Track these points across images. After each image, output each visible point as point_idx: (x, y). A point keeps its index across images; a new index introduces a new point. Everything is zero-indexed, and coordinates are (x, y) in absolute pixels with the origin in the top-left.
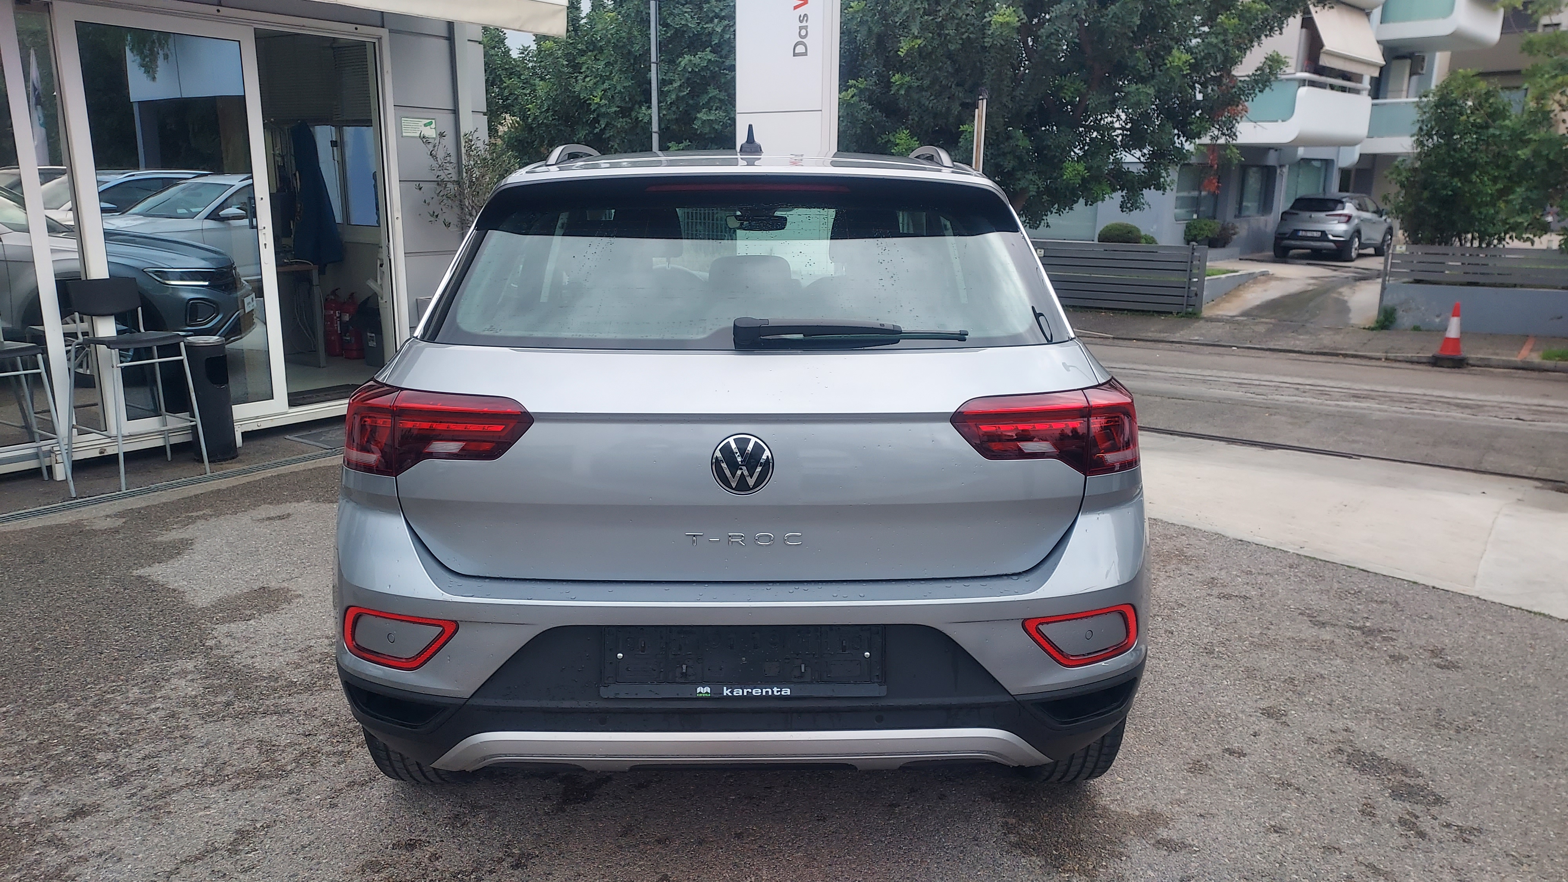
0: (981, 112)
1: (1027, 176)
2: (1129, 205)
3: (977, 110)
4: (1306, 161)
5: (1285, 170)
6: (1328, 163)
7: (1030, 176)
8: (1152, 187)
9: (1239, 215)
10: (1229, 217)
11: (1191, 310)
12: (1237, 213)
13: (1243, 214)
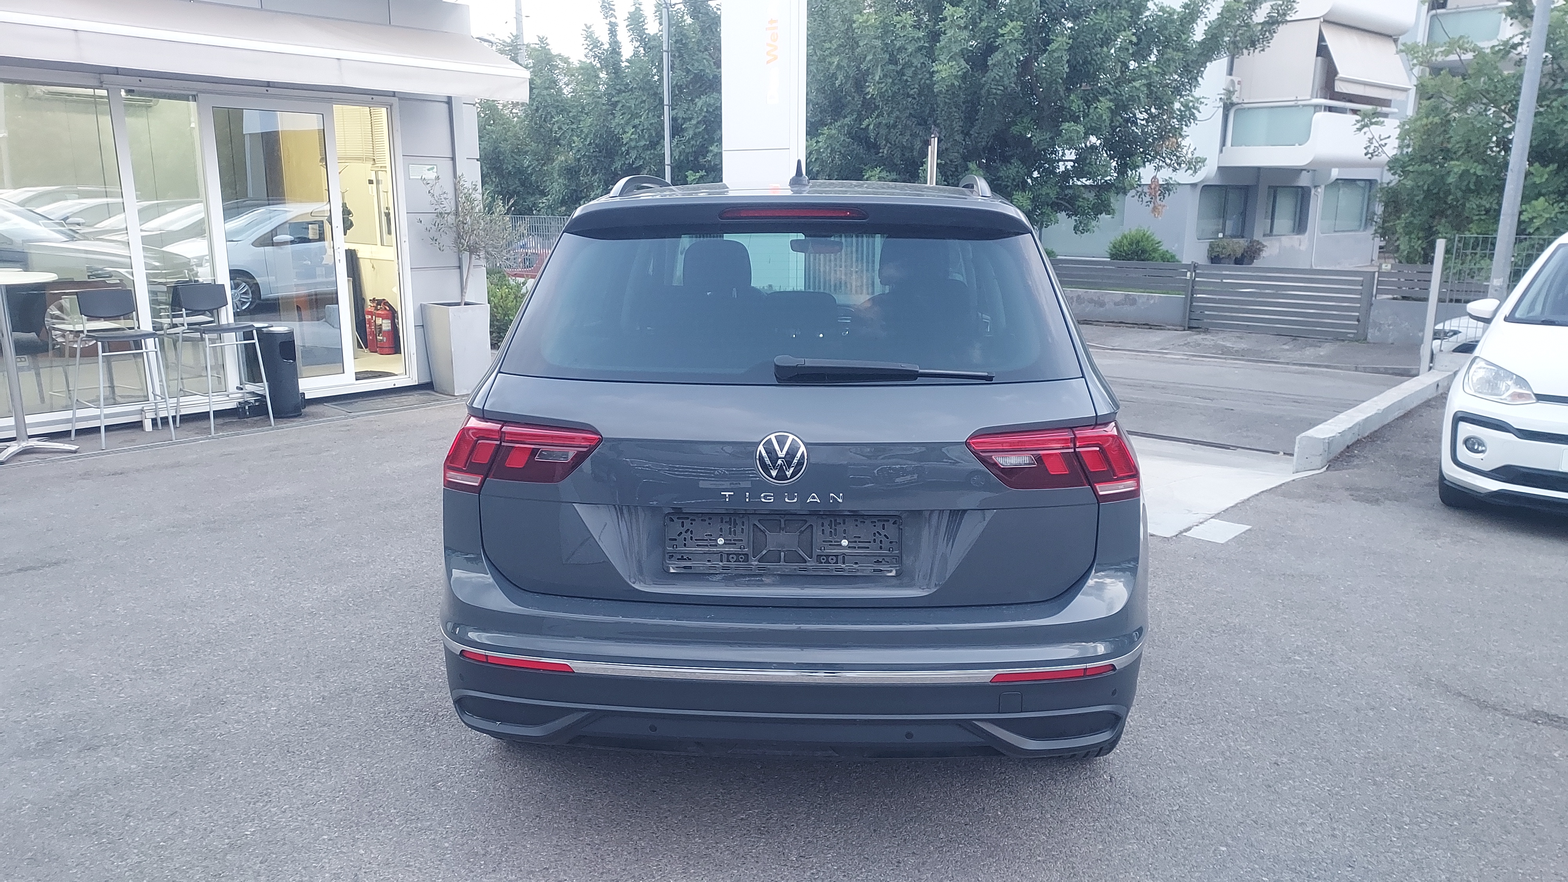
0: (933, 147)
3: (930, 146)
4: (1343, 181)
5: (1319, 190)
6: (1371, 183)
9: (1271, 233)
10: (1258, 236)
11: (1194, 324)
12: (1268, 232)
13: (1275, 233)
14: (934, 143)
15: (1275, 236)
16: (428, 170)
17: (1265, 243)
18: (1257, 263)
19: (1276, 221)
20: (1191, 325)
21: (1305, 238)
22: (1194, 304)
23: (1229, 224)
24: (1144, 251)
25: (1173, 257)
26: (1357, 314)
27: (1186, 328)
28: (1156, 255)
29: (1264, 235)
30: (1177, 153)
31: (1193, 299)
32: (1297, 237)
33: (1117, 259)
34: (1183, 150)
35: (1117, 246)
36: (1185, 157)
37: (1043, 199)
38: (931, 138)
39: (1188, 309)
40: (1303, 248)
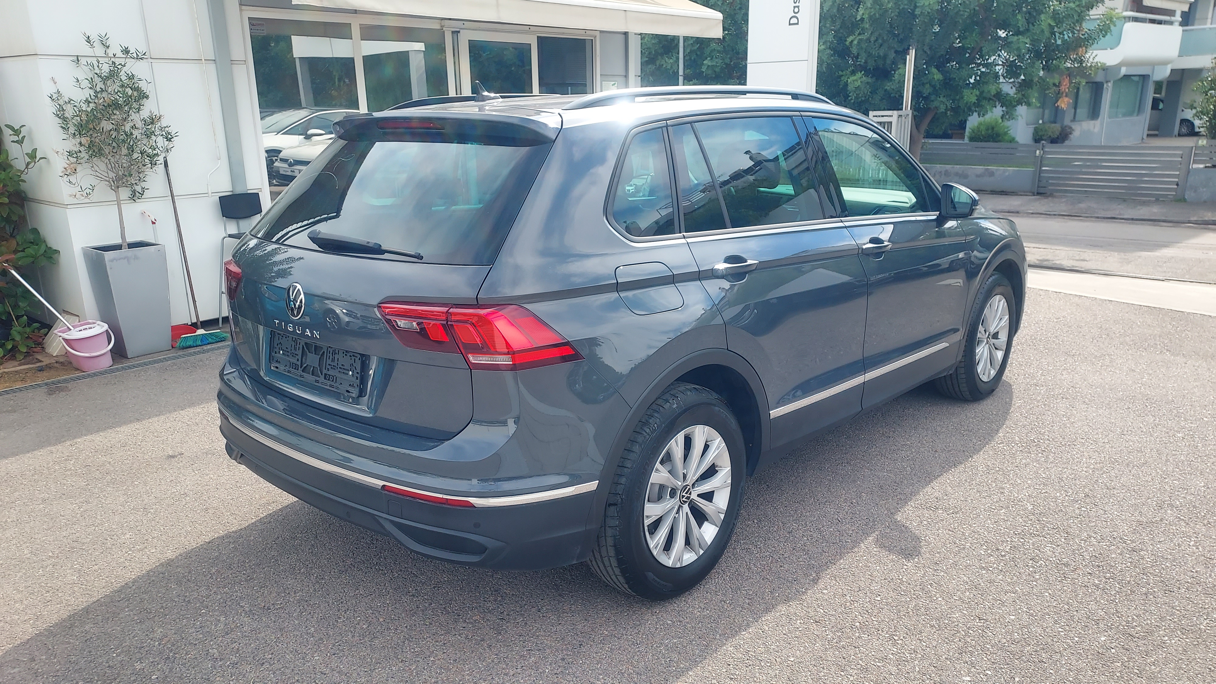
0: (911, 58)
1: (938, 99)
2: (1007, 117)
3: (908, 57)
4: (1127, 77)
5: (1109, 84)
6: (1144, 78)
7: (942, 99)
9: (1074, 119)
10: (1067, 121)
11: (1042, 190)
12: (1072, 119)
13: (1077, 119)
14: (913, 52)
15: (1079, 121)
16: (613, 85)
17: (1073, 127)
18: (1067, 143)
19: (1078, 111)
20: (1040, 192)
21: (1098, 123)
22: (1042, 175)
23: (1047, 112)
24: (998, 135)
25: (1014, 139)
26: (1177, 180)
27: (1036, 194)
28: (1006, 138)
29: (1071, 121)
30: (1083, 58)
31: (1041, 171)
32: (1093, 122)
33: (976, 141)
34: (1087, 56)
35: (975, 131)
36: (1087, 61)
37: (984, 95)
38: (909, 49)
39: (1037, 179)
40: (1096, 130)
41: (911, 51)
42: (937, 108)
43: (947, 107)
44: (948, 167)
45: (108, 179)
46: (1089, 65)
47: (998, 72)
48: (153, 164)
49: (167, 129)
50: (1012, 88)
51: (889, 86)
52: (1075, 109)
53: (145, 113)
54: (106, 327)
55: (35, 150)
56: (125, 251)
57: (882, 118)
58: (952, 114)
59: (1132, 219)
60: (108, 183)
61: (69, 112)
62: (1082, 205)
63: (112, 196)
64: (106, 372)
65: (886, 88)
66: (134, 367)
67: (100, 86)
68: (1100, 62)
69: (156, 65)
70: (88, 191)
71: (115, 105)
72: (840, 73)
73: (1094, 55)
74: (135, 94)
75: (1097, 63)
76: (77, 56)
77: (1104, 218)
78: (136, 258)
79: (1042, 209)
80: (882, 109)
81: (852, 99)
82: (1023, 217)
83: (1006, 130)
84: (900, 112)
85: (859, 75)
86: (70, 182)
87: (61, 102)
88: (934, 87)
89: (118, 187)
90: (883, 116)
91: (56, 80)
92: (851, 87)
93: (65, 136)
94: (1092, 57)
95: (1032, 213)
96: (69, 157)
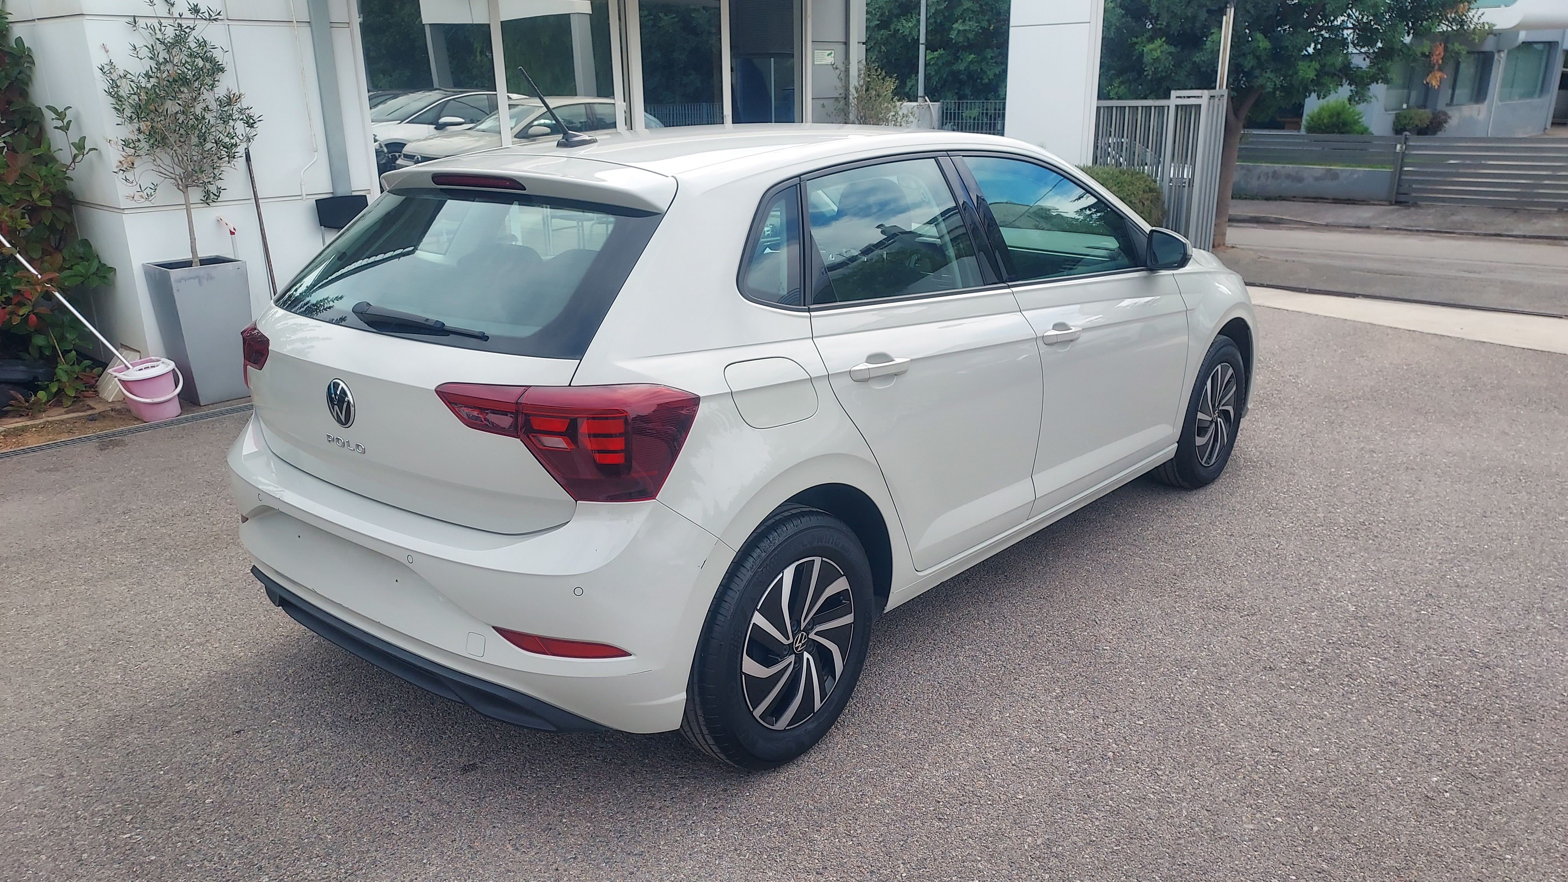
0: (1228, 20)
1: (1264, 75)
2: (1357, 99)
3: (1224, 17)
4: (1527, 45)
5: (1502, 55)
6: (1551, 45)
7: (1268, 74)
8: (1379, 82)
9: (1451, 103)
10: (1441, 106)
11: (1402, 198)
12: (1449, 102)
13: (1455, 102)
14: (1231, 12)
15: (1457, 105)
16: (828, 55)
17: (1450, 113)
18: (1440, 134)
19: (1457, 92)
20: (1399, 200)
21: (1483, 107)
22: (1403, 177)
23: (1414, 94)
24: (1345, 124)
25: (1366, 129)
27: (1394, 202)
28: (1357, 128)
29: (1447, 105)
30: (1464, 17)
31: (1402, 172)
32: (1476, 106)
33: (1315, 132)
34: (1470, 14)
35: (1315, 120)
36: (1471, 22)
37: (1326, 69)
38: (1226, 7)
39: (1396, 183)
40: (1482, 117)
41: (1228, 10)
42: (1262, 87)
43: (1275, 85)
44: (1277, 166)
45: (173, 176)
46: (1472, 27)
47: (1347, 38)
48: (232, 157)
49: (247, 111)
50: (1364, 59)
51: (1198, 57)
52: (1454, 89)
53: (221, 91)
54: (172, 365)
55: (83, 139)
56: (196, 269)
57: (1189, 99)
58: (1282, 94)
59: (1524, 237)
60: (173, 181)
61: (125, 89)
62: (1455, 218)
63: (180, 198)
64: (172, 423)
65: (1194, 59)
66: (207, 416)
67: (163, 55)
68: (1487, 23)
69: (235, 28)
70: (149, 191)
71: (184, 81)
72: (1134, 40)
73: (1479, 13)
74: (208, 65)
75: (1483, 23)
76: (134, 17)
77: (1485, 235)
78: (210, 278)
79: (1402, 223)
80: (1190, 86)
81: (1148, 75)
82: (1374, 233)
83: (1357, 117)
84: (1212, 92)
85: (1158, 42)
86: (126, 180)
87: (115, 76)
88: (1258, 58)
89: (187, 187)
90: (1189, 97)
91: (107, 48)
92: (1147, 59)
93: (120, 120)
94: (1476, 16)
95: (1388, 229)
96: (125, 148)
